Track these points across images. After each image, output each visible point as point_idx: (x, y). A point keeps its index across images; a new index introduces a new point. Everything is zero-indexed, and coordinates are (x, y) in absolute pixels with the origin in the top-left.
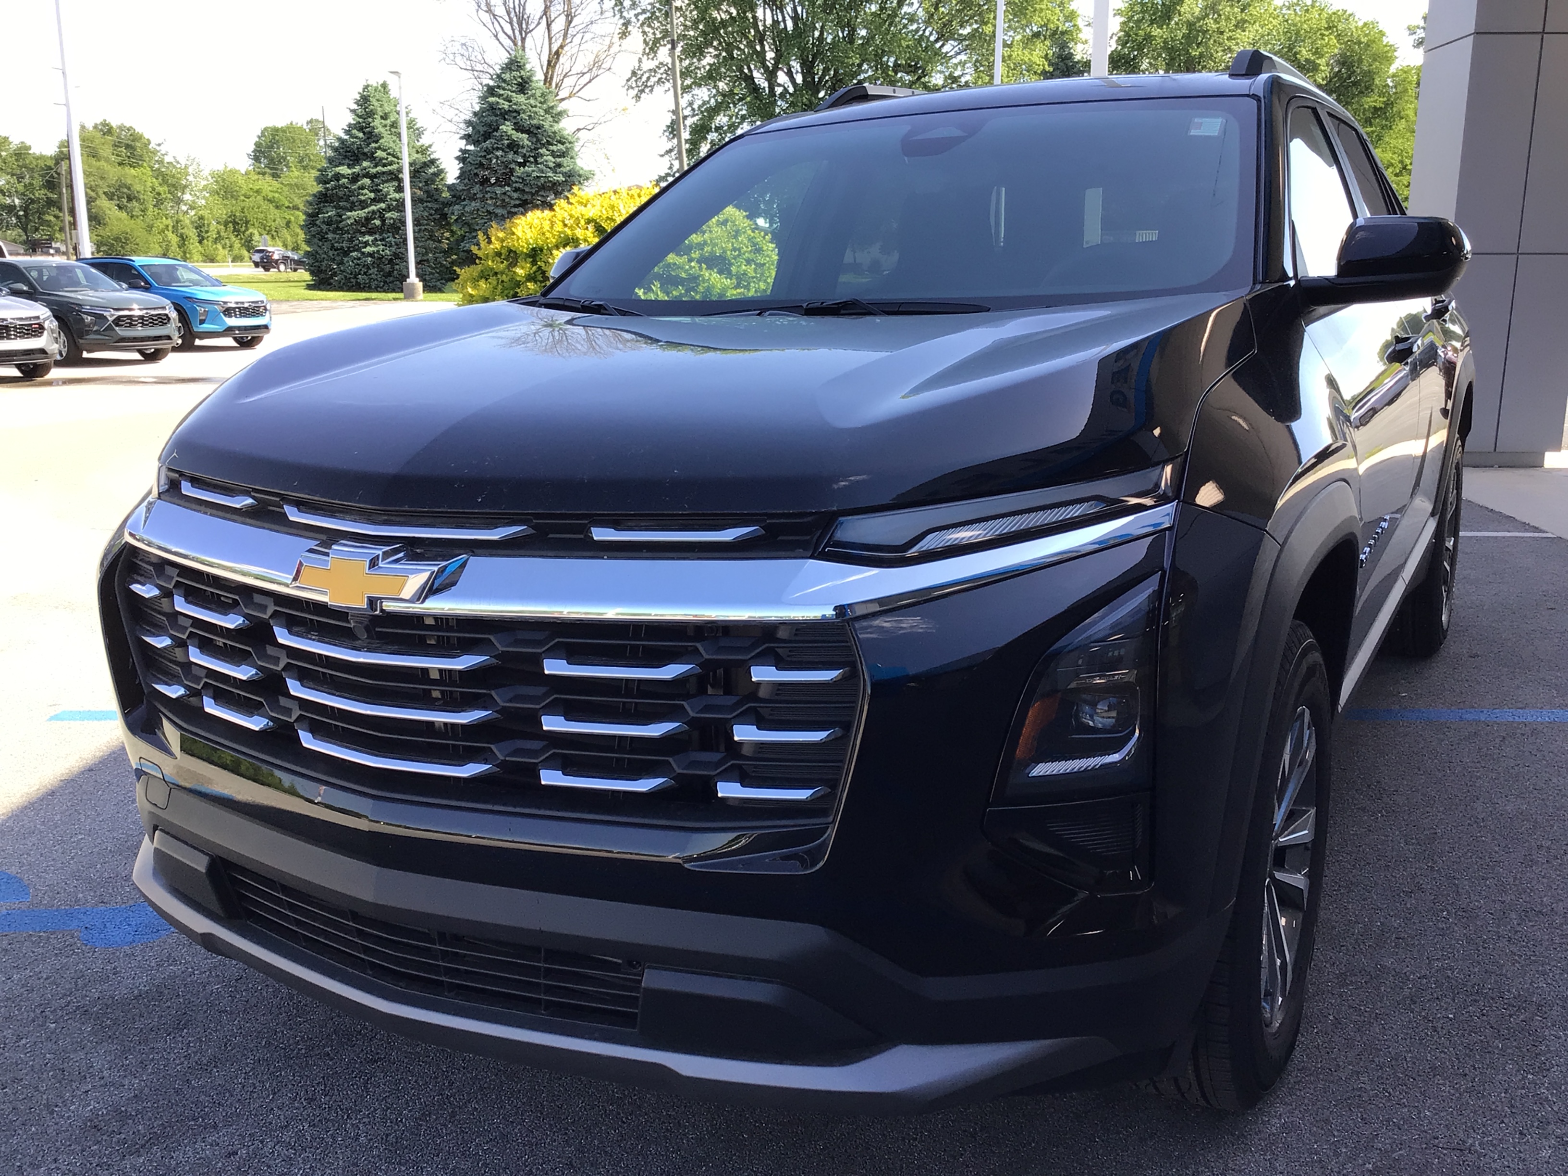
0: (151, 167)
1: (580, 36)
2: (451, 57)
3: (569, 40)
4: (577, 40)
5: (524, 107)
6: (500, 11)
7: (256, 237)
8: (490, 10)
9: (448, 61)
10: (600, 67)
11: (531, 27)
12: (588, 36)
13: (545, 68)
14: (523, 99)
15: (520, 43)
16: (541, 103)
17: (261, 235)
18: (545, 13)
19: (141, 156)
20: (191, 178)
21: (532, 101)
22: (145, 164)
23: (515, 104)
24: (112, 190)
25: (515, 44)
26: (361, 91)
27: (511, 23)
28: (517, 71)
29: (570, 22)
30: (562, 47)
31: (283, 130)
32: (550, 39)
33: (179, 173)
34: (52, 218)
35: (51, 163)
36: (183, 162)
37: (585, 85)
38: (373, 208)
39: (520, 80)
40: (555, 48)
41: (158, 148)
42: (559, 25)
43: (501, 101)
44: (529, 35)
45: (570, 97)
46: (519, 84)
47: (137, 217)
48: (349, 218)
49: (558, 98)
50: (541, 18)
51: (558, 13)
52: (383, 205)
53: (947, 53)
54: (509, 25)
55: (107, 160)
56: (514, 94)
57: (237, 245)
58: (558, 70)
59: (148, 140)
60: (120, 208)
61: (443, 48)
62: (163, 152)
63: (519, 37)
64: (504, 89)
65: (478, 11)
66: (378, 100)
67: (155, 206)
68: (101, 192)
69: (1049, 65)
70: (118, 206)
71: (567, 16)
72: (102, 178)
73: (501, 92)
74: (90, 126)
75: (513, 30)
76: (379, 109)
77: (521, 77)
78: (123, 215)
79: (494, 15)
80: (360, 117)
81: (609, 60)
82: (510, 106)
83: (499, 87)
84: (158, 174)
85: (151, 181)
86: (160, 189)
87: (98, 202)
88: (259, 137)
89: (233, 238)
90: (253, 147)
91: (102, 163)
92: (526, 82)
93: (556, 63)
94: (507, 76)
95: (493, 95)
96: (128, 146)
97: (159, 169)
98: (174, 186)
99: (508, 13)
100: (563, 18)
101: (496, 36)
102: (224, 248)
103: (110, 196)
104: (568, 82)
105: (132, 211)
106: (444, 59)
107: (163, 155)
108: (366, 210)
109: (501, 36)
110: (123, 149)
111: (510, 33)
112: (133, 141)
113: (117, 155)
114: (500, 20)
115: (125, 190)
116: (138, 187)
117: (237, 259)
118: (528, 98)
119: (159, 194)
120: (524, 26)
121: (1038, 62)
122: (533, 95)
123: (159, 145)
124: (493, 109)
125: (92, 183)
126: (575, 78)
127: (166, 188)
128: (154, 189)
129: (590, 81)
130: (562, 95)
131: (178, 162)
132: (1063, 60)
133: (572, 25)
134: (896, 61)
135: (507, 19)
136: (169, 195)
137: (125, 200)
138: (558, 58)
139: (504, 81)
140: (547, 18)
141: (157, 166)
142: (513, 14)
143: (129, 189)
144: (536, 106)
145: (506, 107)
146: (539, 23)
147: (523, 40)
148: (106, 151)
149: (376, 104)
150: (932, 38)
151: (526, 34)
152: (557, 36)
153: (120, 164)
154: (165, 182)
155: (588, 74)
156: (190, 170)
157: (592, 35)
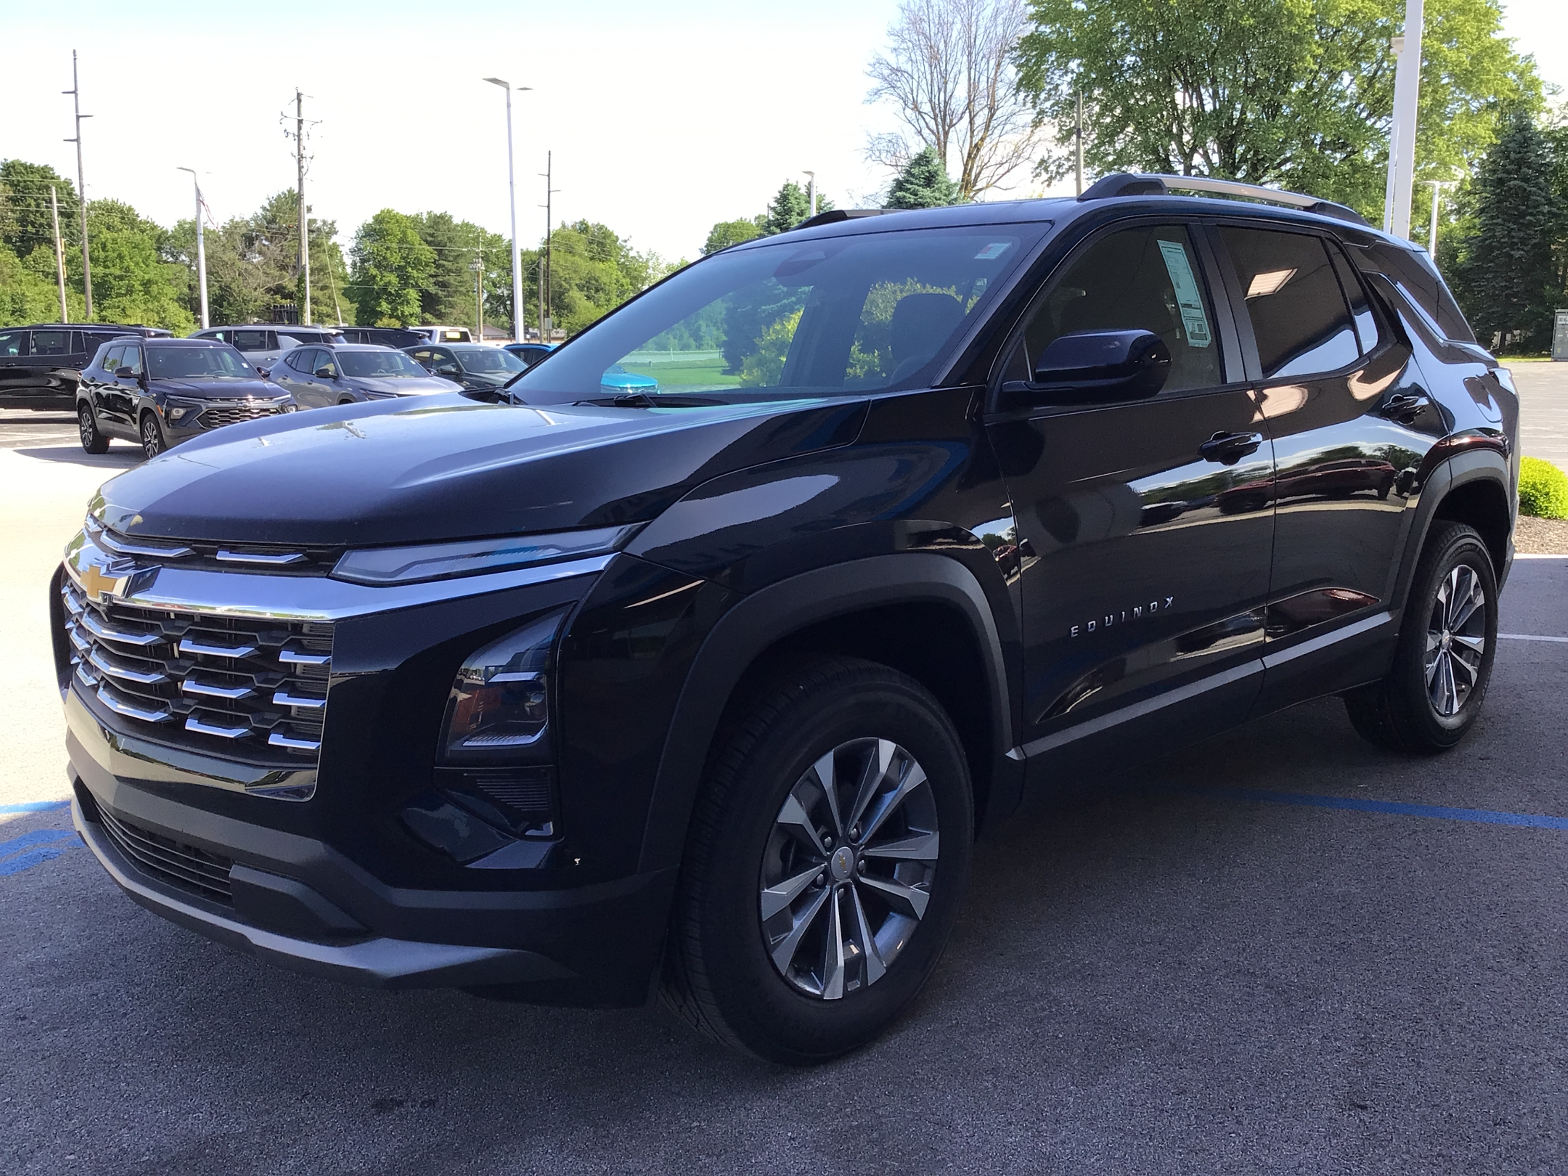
0: (618, 262)
1: (1000, 127)
2: (877, 154)
3: (990, 132)
4: (997, 132)
5: (929, 200)
6: (926, 108)
7: (704, 328)
8: (916, 107)
9: (874, 157)
10: (1019, 157)
11: (954, 122)
12: (1008, 127)
13: (965, 160)
14: (928, 193)
15: (942, 138)
16: (945, 195)
17: (707, 326)
18: (968, 107)
19: (609, 252)
20: (650, 271)
21: (937, 195)
22: (612, 259)
23: (921, 198)
24: (583, 282)
25: (939, 139)
26: (781, 189)
27: (935, 119)
28: (925, 165)
29: (992, 116)
30: (982, 139)
31: (733, 226)
32: (972, 132)
33: (640, 267)
34: (532, 307)
35: (534, 258)
36: (645, 256)
37: (1003, 175)
38: (786, 301)
39: (927, 174)
40: (976, 140)
41: (624, 244)
42: (980, 120)
43: (908, 195)
44: (953, 129)
45: (987, 187)
46: (926, 178)
47: (602, 306)
48: (764, 311)
49: (975, 188)
50: (964, 113)
51: (981, 107)
52: (793, 299)
53: (1381, 129)
54: (933, 121)
55: (581, 256)
56: (921, 188)
57: (686, 335)
58: (978, 163)
59: (617, 237)
60: (588, 298)
61: (870, 146)
62: (628, 248)
63: (941, 133)
64: (912, 183)
65: (904, 109)
66: (796, 198)
67: (618, 296)
68: (573, 283)
69: (1496, 138)
70: (586, 296)
71: (990, 109)
72: (575, 272)
73: (909, 186)
74: (569, 224)
75: (937, 125)
76: (796, 206)
77: (929, 172)
78: (591, 304)
79: (920, 113)
80: (778, 214)
81: (1029, 149)
82: (916, 200)
83: (907, 181)
84: (623, 267)
85: (617, 274)
86: (624, 281)
87: (571, 293)
88: (712, 233)
89: (683, 329)
90: (705, 242)
91: (576, 258)
92: (932, 176)
93: (976, 155)
94: (915, 171)
95: (901, 189)
96: (599, 244)
97: (624, 263)
98: (635, 278)
99: (933, 110)
100: (986, 111)
101: (920, 132)
102: (675, 338)
103: (581, 288)
104: (985, 173)
105: (598, 300)
106: (871, 156)
107: (628, 250)
108: (779, 304)
109: (926, 132)
110: (595, 246)
111: (934, 128)
112: (604, 238)
113: (590, 251)
114: (926, 116)
115: (594, 282)
116: (604, 279)
117: (685, 347)
118: (934, 191)
119: (622, 286)
120: (948, 121)
121: (1483, 135)
122: (938, 189)
123: (625, 241)
124: (899, 202)
125: (567, 276)
126: (993, 168)
127: (628, 280)
128: (618, 281)
129: (1008, 171)
130: (979, 185)
131: (640, 257)
132: (1520, 131)
133: (995, 117)
134: (1323, 138)
135: (932, 115)
136: (630, 287)
137: (592, 291)
138: (978, 150)
139: (913, 175)
140: (970, 113)
141: (623, 260)
142: (937, 111)
143: (597, 281)
144: (940, 199)
145: (912, 201)
146: (961, 118)
147: (946, 134)
148: (581, 248)
149: (794, 201)
150: (1364, 115)
151: (950, 127)
152: (979, 129)
153: (592, 259)
154: (628, 274)
155: (1007, 164)
156: (650, 264)
157: (1012, 126)
